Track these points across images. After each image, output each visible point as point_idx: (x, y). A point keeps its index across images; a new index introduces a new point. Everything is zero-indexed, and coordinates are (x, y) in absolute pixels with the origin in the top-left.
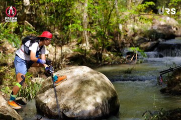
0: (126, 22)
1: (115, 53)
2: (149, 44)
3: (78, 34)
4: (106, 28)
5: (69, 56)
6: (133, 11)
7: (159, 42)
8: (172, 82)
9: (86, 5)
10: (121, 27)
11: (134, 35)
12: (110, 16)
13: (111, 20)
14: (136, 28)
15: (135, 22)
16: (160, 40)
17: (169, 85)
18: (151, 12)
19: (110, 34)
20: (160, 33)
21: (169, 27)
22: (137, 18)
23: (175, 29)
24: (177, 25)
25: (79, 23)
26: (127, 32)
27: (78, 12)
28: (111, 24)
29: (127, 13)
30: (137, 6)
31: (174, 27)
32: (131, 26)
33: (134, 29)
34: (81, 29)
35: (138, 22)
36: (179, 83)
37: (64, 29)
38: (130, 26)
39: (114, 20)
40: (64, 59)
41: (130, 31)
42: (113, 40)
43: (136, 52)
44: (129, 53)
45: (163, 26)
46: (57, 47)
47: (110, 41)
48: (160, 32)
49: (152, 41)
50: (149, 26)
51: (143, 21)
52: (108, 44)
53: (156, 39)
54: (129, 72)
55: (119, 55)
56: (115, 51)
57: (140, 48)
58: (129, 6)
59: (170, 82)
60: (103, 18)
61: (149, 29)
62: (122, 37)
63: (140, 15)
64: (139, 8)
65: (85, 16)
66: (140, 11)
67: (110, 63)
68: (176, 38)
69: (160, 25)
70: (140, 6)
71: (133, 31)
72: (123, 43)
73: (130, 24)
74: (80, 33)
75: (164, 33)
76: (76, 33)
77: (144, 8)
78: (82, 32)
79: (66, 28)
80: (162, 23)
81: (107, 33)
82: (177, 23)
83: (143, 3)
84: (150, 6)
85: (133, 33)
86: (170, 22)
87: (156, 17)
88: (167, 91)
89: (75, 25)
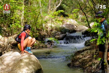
0: (47, 22)
1: (40, 41)
2: (61, 36)
4: (35, 26)
5: (12, 43)
6: (51, 16)
7: (67, 34)
8: (75, 59)
9: (23, 12)
10: (44, 25)
11: (51, 30)
12: (37, 19)
13: (38, 21)
14: (53, 26)
15: (52, 22)
16: (67, 33)
17: (73, 61)
18: (62, 16)
19: (37, 29)
20: (67, 29)
21: (73, 26)
22: (53, 20)
23: (76, 27)
24: (77, 24)
25: (18, 23)
26: (47, 28)
27: (18, 16)
28: (38, 24)
29: (47, 17)
30: (53, 13)
31: (75, 25)
32: (50, 24)
33: (51, 27)
34: (20, 26)
35: (54, 22)
36: (78, 60)
37: (9, 26)
38: (49, 25)
39: (40, 21)
40: (9, 45)
41: (49, 28)
42: (39, 33)
43: (53, 41)
44: (48, 41)
46: (5, 37)
48: (67, 28)
49: (63, 34)
50: (60, 24)
51: (57, 22)
52: (36, 36)
53: (65, 33)
54: (48, 53)
55: (43, 42)
56: (40, 40)
57: (55, 38)
58: (49, 12)
59: (73, 59)
60: (33, 20)
61: (61, 26)
62: (45, 31)
63: (55, 18)
64: (55, 14)
65: (22, 18)
67: (37, 47)
68: (76, 32)
69: (67, 24)
70: (55, 12)
71: (51, 28)
72: (45, 35)
73: (49, 23)
75: (69, 29)
76: (17, 28)
77: (58, 14)
78: (20, 28)
79: (11, 26)
81: (35, 29)
83: (57, 11)
84: (61, 12)
86: (73, 22)
87: (65, 19)
88: (72, 65)
89: (16, 24)
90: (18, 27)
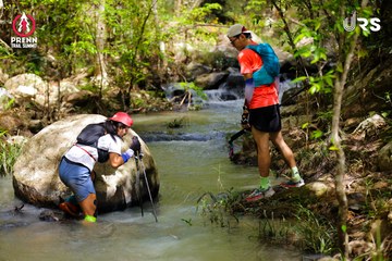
0: (171, 38)
1: (153, 93)
2: (212, 77)
3: (87, 59)
4: (137, 48)
5: (71, 98)
6: (185, 20)
7: (229, 72)
9: (102, 9)
10: (163, 46)
11: (186, 61)
12: (143, 28)
13: (145, 35)
14: (190, 48)
15: (188, 39)
16: (230, 69)
17: (245, 148)
18: (216, 22)
19: (146, 60)
20: (231, 58)
22: (190, 31)
25: (89, 41)
26: (173, 55)
27: (89, 21)
28: (147, 42)
29: (174, 23)
30: (191, 11)
32: (181, 45)
33: (185, 51)
34: (92, 51)
35: (193, 39)
37: (63, 50)
38: (178, 46)
39: (151, 34)
40: (64, 103)
41: (179, 54)
42: (149, 69)
43: (190, 92)
44: (178, 93)
46: (52, 82)
47: (145, 71)
48: (230, 56)
49: (217, 71)
50: (212, 45)
51: (202, 37)
52: (140, 76)
53: (224, 69)
54: (177, 126)
55: (159, 96)
56: (152, 89)
57: (197, 84)
58: (177, 11)
59: (247, 143)
60: (132, 31)
61: (212, 50)
62: (166, 64)
63: (195, 26)
64: (195, 14)
65: (99, 28)
66: (196, 19)
67: (144, 110)
70: (197, 10)
71: (183, 54)
72: (166, 75)
73: (179, 42)
74: (92, 58)
76: (85, 57)
77: (204, 14)
78: (95, 56)
79: (66, 49)
81: (138, 56)
83: (202, 5)
84: (214, 10)
85: (184, 58)
87: (224, 29)
88: (242, 158)
89: (82, 42)
90: (89, 53)
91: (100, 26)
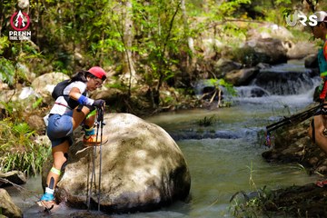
0: (200, 34)
1: (182, 90)
2: (241, 73)
3: (115, 56)
4: (165, 45)
5: (99, 96)
6: (213, 15)
7: (260, 68)
8: (283, 140)
9: (130, 6)
10: (191, 43)
11: (216, 58)
12: (171, 25)
13: (174, 32)
14: (219, 44)
15: (217, 35)
16: (260, 65)
17: (277, 145)
18: (245, 17)
19: (174, 56)
20: (261, 54)
21: (277, 42)
22: (219, 27)
23: (287, 46)
24: (292, 39)
25: (117, 38)
26: (202, 51)
27: (116, 18)
28: (175, 39)
29: (202, 19)
30: (219, 6)
31: (285, 42)
32: (210, 41)
33: (214, 47)
34: (120, 48)
35: (222, 34)
36: (295, 141)
37: (90, 49)
38: (207, 42)
39: (179, 30)
41: (208, 50)
42: (178, 66)
43: (220, 88)
44: (207, 90)
45: (266, 40)
47: (174, 68)
48: (260, 51)
49: (247, 67)
50: (241, 40)
51: (231, 32)
52: (169, 74)
53: (255, 64)
54: (206, 123)
55: (189, 93)
56: (181, 87)
57: (226, 81)
58: (205, 6)
59: (279, 140)
60: (160, 28)
61: (241, 45)
62: (195, 61)
63: (225, 21)
64: (224, 9)
65: (127, 25)
66: (225, 14)
67: (174, 108)
68: (289, 62)
69: (260, 39)
70: (225, 5)
71: (213, 50)
72: (196, 72)
73: (208, 38)
74: (120, 56)
75: (268, 54)
76: (113, 55)
77: (232, 9)
78: (123, 54)
79: (94, 47)
80: (265, 35)
81: (166, 53)
82: (291, 35)
84: (242, 5)
85: (213, 54)
86: (279, 34)
87: (254, 24)
88: (275, 156)
89: (109, 40)
90: (117, 51)
91: (128, 23)
